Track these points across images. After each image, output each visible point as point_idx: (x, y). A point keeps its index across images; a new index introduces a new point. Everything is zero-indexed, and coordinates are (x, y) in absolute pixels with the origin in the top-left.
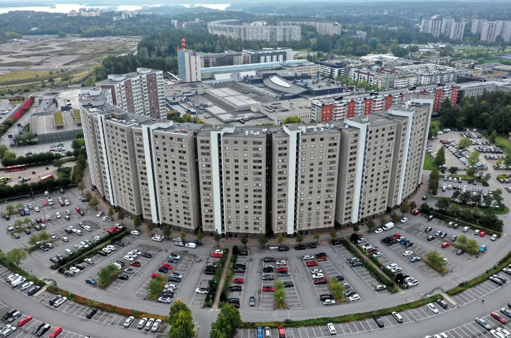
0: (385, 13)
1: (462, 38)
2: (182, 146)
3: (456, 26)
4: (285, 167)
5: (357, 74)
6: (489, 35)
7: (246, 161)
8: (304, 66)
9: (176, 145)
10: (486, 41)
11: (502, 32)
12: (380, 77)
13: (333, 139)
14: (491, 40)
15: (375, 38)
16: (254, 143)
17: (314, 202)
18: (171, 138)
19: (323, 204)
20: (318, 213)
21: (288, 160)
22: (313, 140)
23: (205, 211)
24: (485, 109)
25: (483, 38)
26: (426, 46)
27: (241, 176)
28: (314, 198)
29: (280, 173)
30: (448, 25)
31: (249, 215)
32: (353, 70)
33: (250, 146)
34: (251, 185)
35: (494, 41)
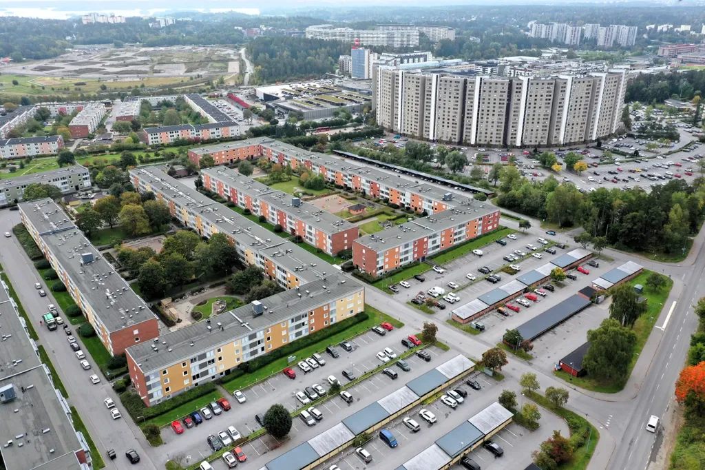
0: (473, 19)
1: (578, 44)
2: (503, 88)
3: (572, 31)
4: (563, 99)
5: (513, 71)
6: (606, 40)
7: (542, 96)
8: (460, 65)
9: (499, 87)
10: (604, 46)
11: (617, 37)
12: (538, 72)
13: (589, 82)
14: (608, 45)
15: (496, 43)
16: (548, 84)
17: (575, 123)
18: (496, 84)
19: (580, 125)
20: (576, 131)
21: (565, 94)
22: (579, 82)
23: (511, 130)
24: (643, 86)
25: (601, 42)
26: (548, 51)
27: (537, 106)
28: (575, 121)
29: (560, 103)
30: (560, 30)
31: (538, 132)
32: (508, 68)
33: (546, 86)
34: (542, 112)
35: (611, 45)
